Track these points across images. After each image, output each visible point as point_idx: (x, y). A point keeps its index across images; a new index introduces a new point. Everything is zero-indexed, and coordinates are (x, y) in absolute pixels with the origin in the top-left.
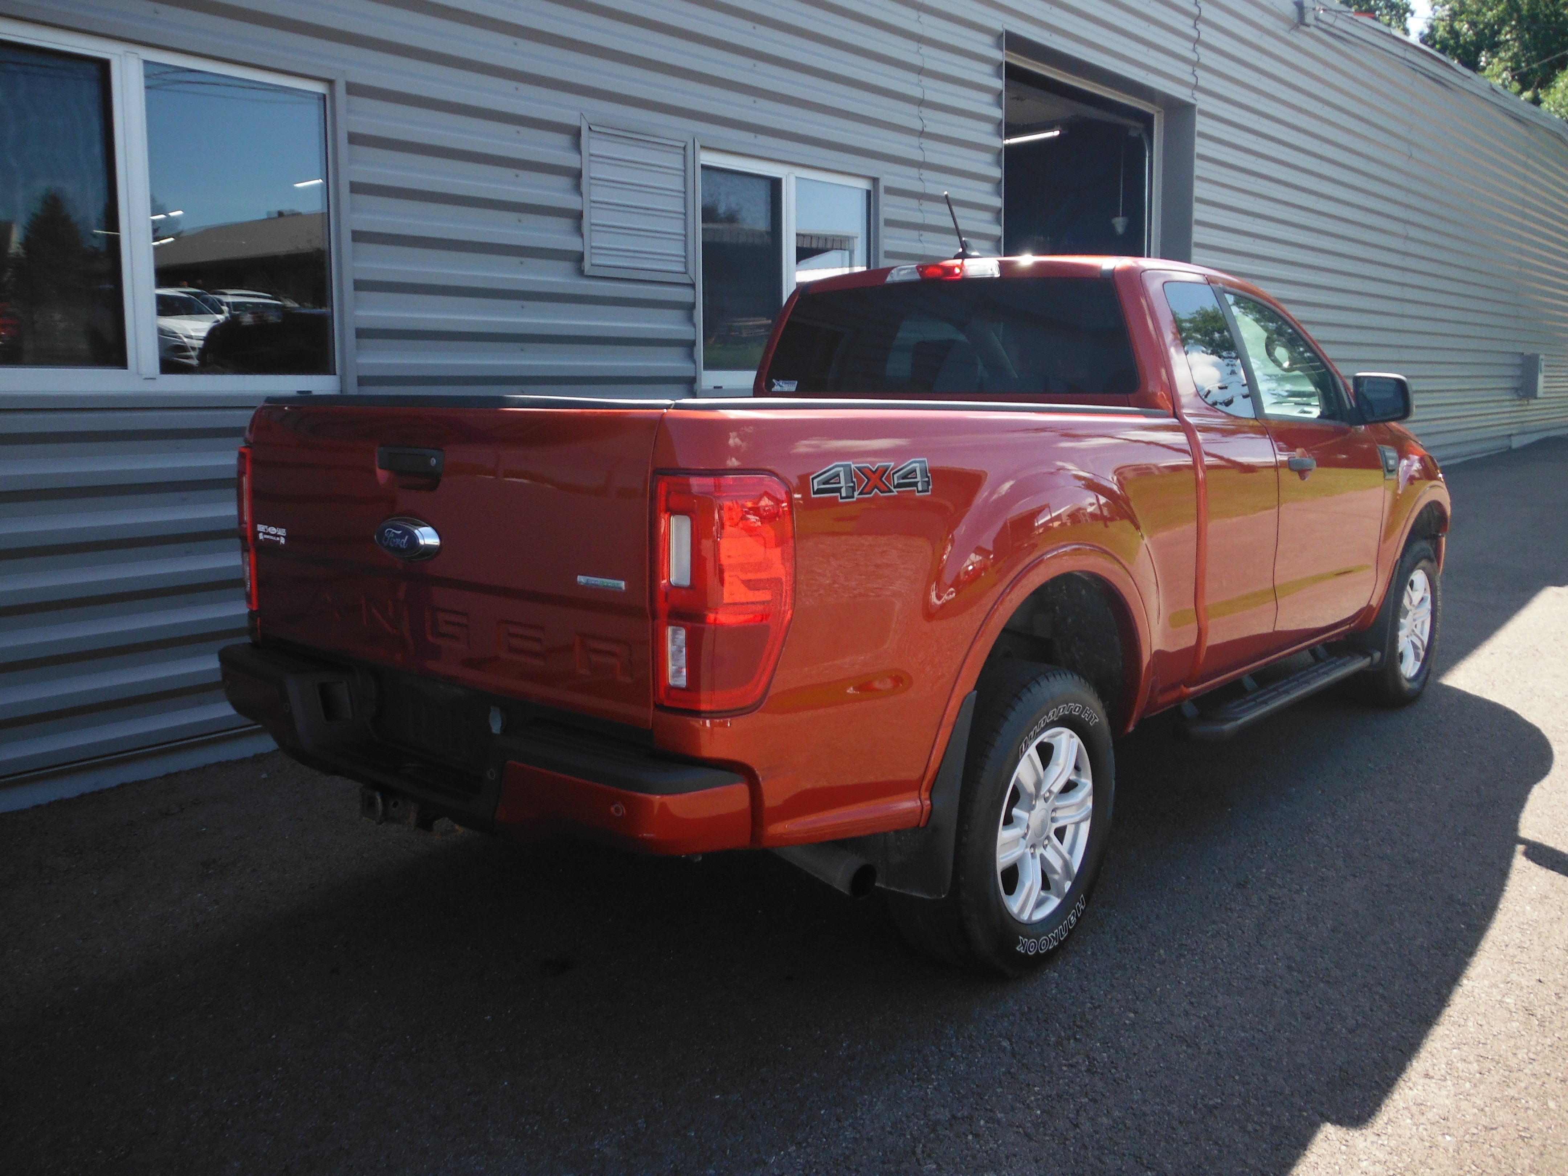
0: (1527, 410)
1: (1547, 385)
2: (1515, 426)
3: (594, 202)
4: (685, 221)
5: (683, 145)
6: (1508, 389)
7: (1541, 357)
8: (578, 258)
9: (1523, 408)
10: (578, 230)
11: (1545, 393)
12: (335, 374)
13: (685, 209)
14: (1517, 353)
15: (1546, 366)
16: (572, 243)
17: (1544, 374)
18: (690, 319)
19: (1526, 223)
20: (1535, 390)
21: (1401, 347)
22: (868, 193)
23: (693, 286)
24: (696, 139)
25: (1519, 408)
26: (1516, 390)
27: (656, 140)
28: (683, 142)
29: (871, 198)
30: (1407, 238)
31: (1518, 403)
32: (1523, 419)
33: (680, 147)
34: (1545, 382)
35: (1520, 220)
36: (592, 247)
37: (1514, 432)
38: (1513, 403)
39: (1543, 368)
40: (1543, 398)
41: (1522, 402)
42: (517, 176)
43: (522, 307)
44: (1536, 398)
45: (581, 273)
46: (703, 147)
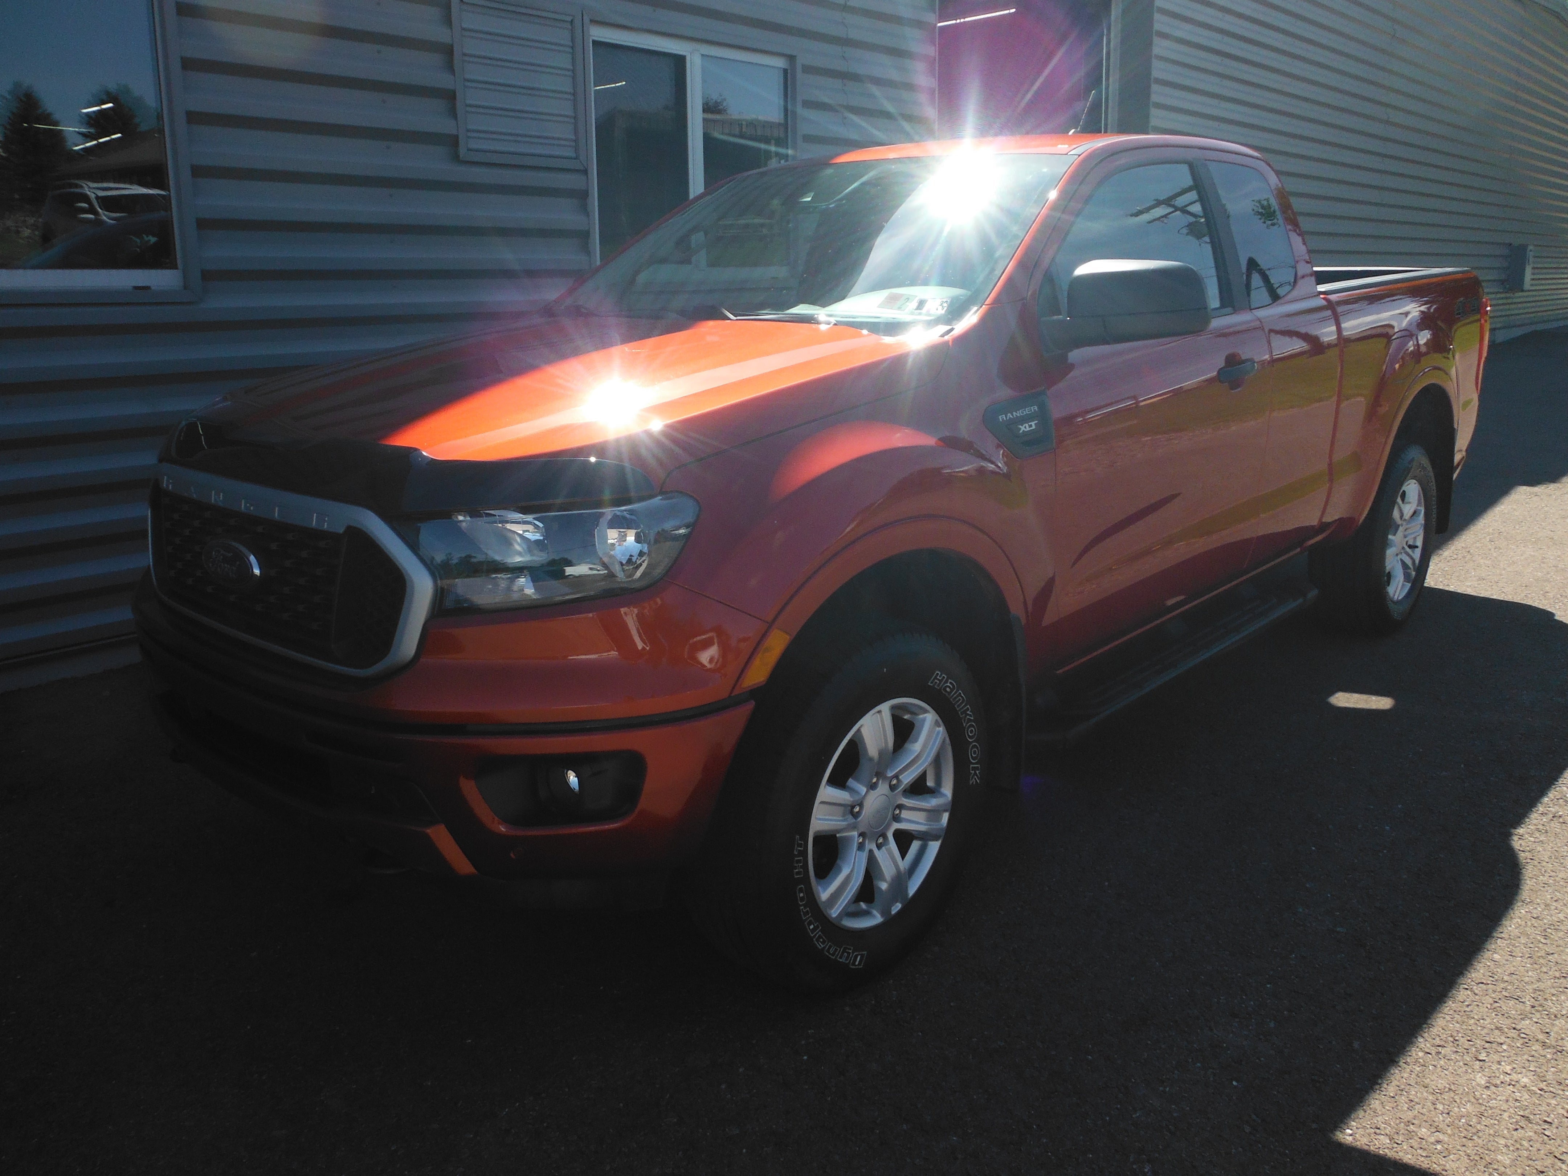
0: (1512, 303)
1: (1535, 277)
2: (1502, 319)
3: (468, 81)
4: (573, 54)
5: (569, 19)
6: (1494, 281)
7: (1531, 247)
8: (453, 142)
9: (1509, 301)
10: (453, 112)
11: (1532, 285)
12: (177, 268)
13: (573, 66)
14: (1504, 244)
15: (1535, 257)
16: (446, 126)
17: (1532, 266)
18: (584, 209)
19: (1521, 107)
20: (1522, 281)
21: (1379, 237)
22: (785, 71)
23: (585, 172)
24: (584, 13)
25: (1505, 301)
26: (1502, 282)
27: (539, 13)
28: (569, 15)
29: (788, 79)
30: (1388, 122)
31: (1503, 295)
32: (1508, 313)
33: (567, 21)
34: (1533, 274)
35: (1513, 104)
36: (468, 131)
37: (1499, 325)
38: (1498, 296)
39: (1531, 260)
40: (1529, 291)
41: (1508, 295)
42: (379, 52)
43: (391, 196)
44: (1523, 291)
45: (456, 158)
46: (591, 21)
